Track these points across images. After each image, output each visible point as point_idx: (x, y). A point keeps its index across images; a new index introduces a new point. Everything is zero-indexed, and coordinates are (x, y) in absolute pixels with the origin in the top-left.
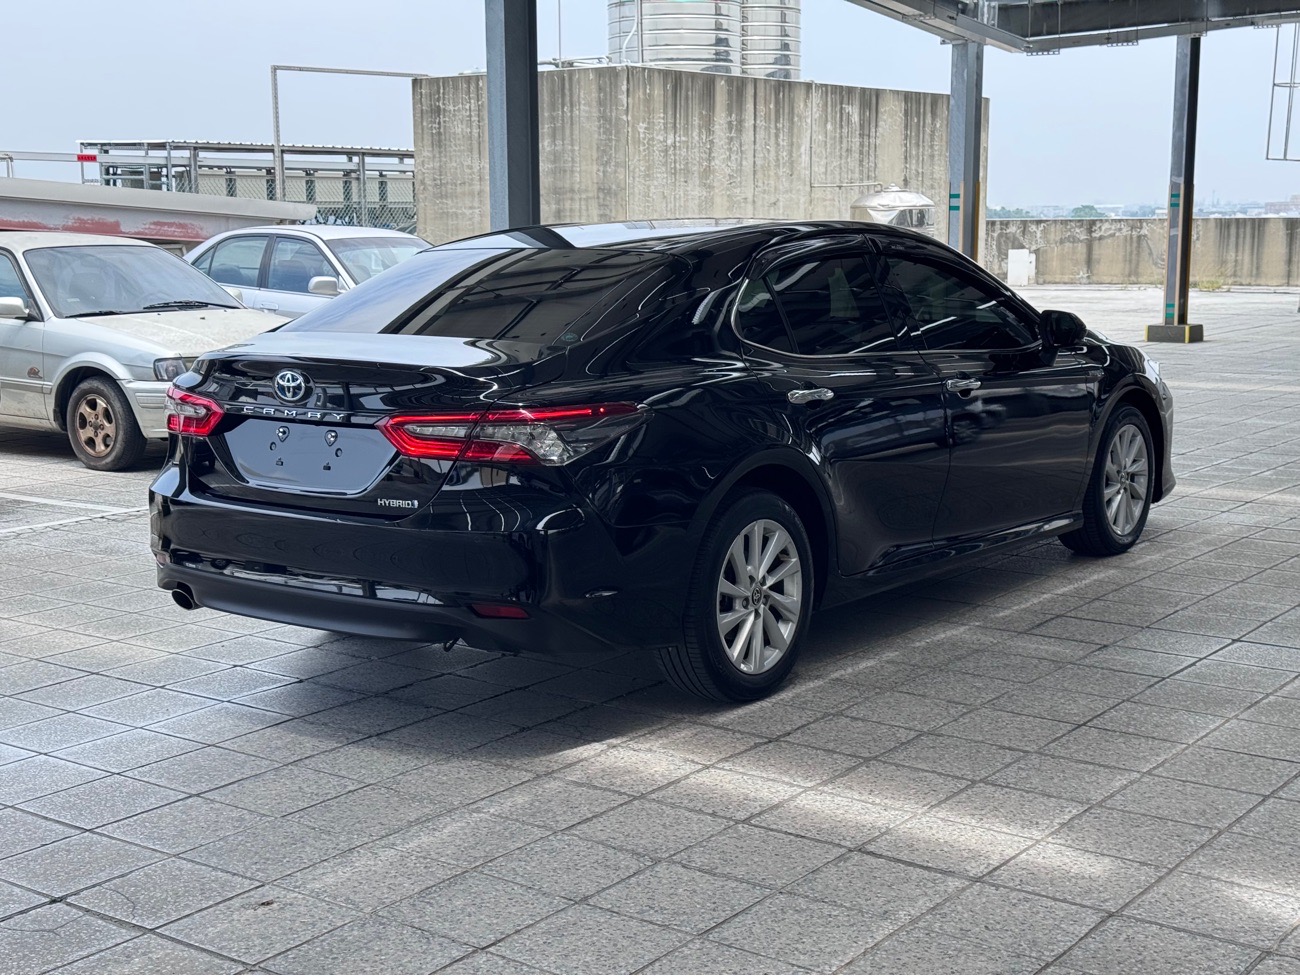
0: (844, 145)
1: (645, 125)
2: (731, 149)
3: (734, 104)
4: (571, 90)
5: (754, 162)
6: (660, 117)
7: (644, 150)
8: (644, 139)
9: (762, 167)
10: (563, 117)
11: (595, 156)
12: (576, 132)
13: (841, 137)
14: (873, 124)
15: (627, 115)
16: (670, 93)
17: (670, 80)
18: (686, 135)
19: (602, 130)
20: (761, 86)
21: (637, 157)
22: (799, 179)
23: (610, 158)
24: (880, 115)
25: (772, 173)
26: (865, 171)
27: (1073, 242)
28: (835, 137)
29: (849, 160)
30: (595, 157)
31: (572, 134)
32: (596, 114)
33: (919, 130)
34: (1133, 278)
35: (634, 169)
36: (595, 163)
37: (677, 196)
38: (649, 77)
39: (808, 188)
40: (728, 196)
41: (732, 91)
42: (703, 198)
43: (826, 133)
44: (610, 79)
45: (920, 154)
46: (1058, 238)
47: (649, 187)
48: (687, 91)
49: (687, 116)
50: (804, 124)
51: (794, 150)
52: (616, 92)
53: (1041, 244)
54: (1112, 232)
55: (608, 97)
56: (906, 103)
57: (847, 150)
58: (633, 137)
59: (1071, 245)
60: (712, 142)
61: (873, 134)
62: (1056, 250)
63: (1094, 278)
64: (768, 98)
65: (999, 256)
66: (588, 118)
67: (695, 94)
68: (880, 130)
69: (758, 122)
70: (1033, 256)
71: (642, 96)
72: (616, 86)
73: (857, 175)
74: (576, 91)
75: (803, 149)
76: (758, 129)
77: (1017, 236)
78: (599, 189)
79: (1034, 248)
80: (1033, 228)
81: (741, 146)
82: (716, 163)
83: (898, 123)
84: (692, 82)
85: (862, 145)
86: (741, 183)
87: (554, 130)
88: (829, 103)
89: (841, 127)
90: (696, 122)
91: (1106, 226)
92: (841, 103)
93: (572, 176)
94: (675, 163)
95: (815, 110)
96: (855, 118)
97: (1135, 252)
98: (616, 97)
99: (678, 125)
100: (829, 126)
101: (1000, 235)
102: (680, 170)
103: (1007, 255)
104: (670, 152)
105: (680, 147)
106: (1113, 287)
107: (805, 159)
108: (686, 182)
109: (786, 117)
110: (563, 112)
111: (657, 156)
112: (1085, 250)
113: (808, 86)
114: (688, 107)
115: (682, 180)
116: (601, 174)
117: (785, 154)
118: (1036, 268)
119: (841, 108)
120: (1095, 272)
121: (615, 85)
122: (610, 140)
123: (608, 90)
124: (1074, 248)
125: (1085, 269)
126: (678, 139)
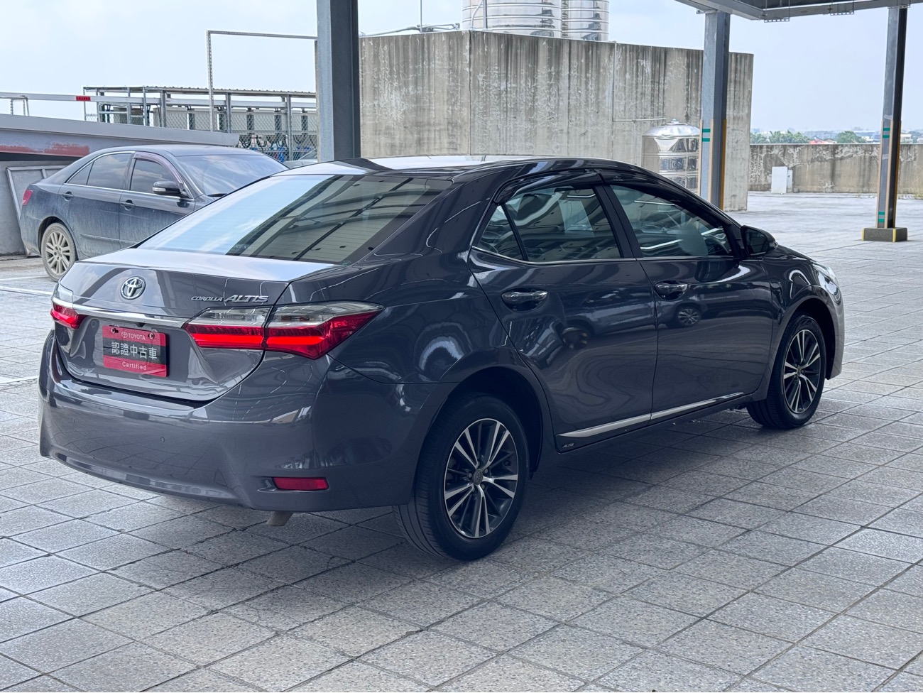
0: (639, 90)
1: (483, 75)
2: (550, 93)
3: (553, 59)
4: (429, 49)
5: (569, 103)
6: (495, 69)
7: (483, 94)
8: (483, 85)
9: (575, 106)
10: (423, 68)
11: (446, 98)
12: (432, 80)
13: (637, 84)
14: (662, 74)
15: (470, 67)
16: (503, 51)
17: (503, 41)
18: (516, 82)
19: (451, 79)
20: (574, 46)
21: (477, 99)
22: (604, 115)
23: (456, 101)
24: (667, 67)
25: (582, 111)
26: (656, 109)
27: (821, 162)
28: (632, 84)
29: (643, 101)
30: (445, 100)
31: (429, 82)
32: (447, 67)
33: (698, 79)
34: (865, 189)
35: (475, 108)
36: (445, 104)
37: (508, 129)
38: (487, 39)
39: (610, 122)
40: (548, 128)
41: (552, 49)
42: (528, 130)
43: (625, 81)
44: (457, 42)
45: (699, 96)
46: (810, 158)
47: (486, 121)
48: (516, 50)
49: (517, 68)
50: (608, 74)
51: (600, 94)
52: (462, 51)
53: (797, 163)
54: (850, 154)
55: (456, 54)
56: (688, 58)
57: (642, 94)
58: (474, 84)
59: (819, 163)
60: (536, 88)
61: (662, 81)
62: (808, 167)
63: (837, 189)
64: (580, 54)
65: (765, 171)
66: (440, 69)
67: (523, 52)
68: (667, 78)
69: (572, 72)
70: (791, 172)
71: (481, 54)
72: (462, 46)
73: (649, 112)
74: (432, 49)
75: (607, 93)
76: (572, 78)
77: (779, 156)
78: (449, 123)
79: (791, 165)
80: (791, 150)
81: (558, 90)
82: (539, 104)
83: (681, 73)
84: (521, 43)
85: (653, 90)
86: (558, 118)
87: (416, 79)
88: (628, 58)
89: (637, 76)
90: (524, 73)
91: (846, 149)
92: (637, 58)
93: (429, 114)
94: (507, 103)
95: (616, 63)
96: (648, 70)
97: (867, 169)
98: (461, 54)
99: (509, 75)
100: (628, 76)
101: (767, 156)
102: (511, 108)
103: (771, 171)
104: (503, 96)
105: (510, 91)
106: (851, 195)
107: (608, 101)
108: (515, 118)
109: (594, 69)
110: (423, 65)
111: (493, 99)
112: (829, 168)
113: (612, 45)
114: (517, 62)
115: (512, 116)
116: (450, 112)
117: (593, 96)
118: (793, 180)
119: (637, 62)
120: (837, 184)
121: (460, 45)
122: (457, 86)
123: (456, 48)
124: (821, 165)
125: (830, 182)
126: (509, 85)
